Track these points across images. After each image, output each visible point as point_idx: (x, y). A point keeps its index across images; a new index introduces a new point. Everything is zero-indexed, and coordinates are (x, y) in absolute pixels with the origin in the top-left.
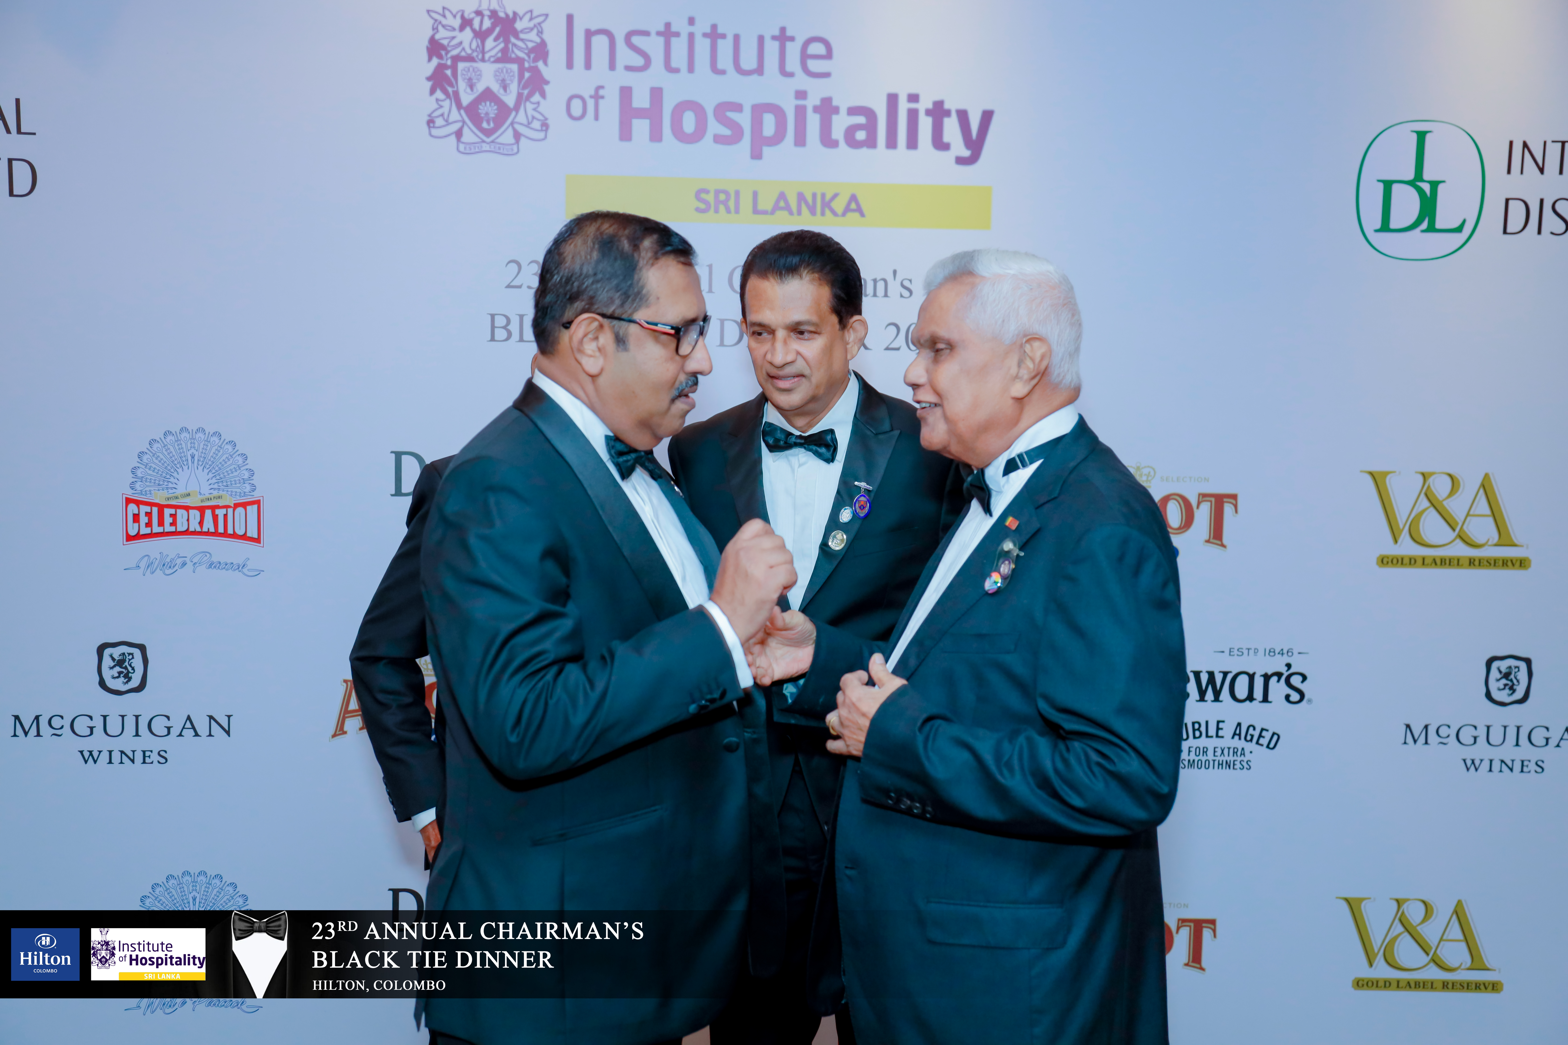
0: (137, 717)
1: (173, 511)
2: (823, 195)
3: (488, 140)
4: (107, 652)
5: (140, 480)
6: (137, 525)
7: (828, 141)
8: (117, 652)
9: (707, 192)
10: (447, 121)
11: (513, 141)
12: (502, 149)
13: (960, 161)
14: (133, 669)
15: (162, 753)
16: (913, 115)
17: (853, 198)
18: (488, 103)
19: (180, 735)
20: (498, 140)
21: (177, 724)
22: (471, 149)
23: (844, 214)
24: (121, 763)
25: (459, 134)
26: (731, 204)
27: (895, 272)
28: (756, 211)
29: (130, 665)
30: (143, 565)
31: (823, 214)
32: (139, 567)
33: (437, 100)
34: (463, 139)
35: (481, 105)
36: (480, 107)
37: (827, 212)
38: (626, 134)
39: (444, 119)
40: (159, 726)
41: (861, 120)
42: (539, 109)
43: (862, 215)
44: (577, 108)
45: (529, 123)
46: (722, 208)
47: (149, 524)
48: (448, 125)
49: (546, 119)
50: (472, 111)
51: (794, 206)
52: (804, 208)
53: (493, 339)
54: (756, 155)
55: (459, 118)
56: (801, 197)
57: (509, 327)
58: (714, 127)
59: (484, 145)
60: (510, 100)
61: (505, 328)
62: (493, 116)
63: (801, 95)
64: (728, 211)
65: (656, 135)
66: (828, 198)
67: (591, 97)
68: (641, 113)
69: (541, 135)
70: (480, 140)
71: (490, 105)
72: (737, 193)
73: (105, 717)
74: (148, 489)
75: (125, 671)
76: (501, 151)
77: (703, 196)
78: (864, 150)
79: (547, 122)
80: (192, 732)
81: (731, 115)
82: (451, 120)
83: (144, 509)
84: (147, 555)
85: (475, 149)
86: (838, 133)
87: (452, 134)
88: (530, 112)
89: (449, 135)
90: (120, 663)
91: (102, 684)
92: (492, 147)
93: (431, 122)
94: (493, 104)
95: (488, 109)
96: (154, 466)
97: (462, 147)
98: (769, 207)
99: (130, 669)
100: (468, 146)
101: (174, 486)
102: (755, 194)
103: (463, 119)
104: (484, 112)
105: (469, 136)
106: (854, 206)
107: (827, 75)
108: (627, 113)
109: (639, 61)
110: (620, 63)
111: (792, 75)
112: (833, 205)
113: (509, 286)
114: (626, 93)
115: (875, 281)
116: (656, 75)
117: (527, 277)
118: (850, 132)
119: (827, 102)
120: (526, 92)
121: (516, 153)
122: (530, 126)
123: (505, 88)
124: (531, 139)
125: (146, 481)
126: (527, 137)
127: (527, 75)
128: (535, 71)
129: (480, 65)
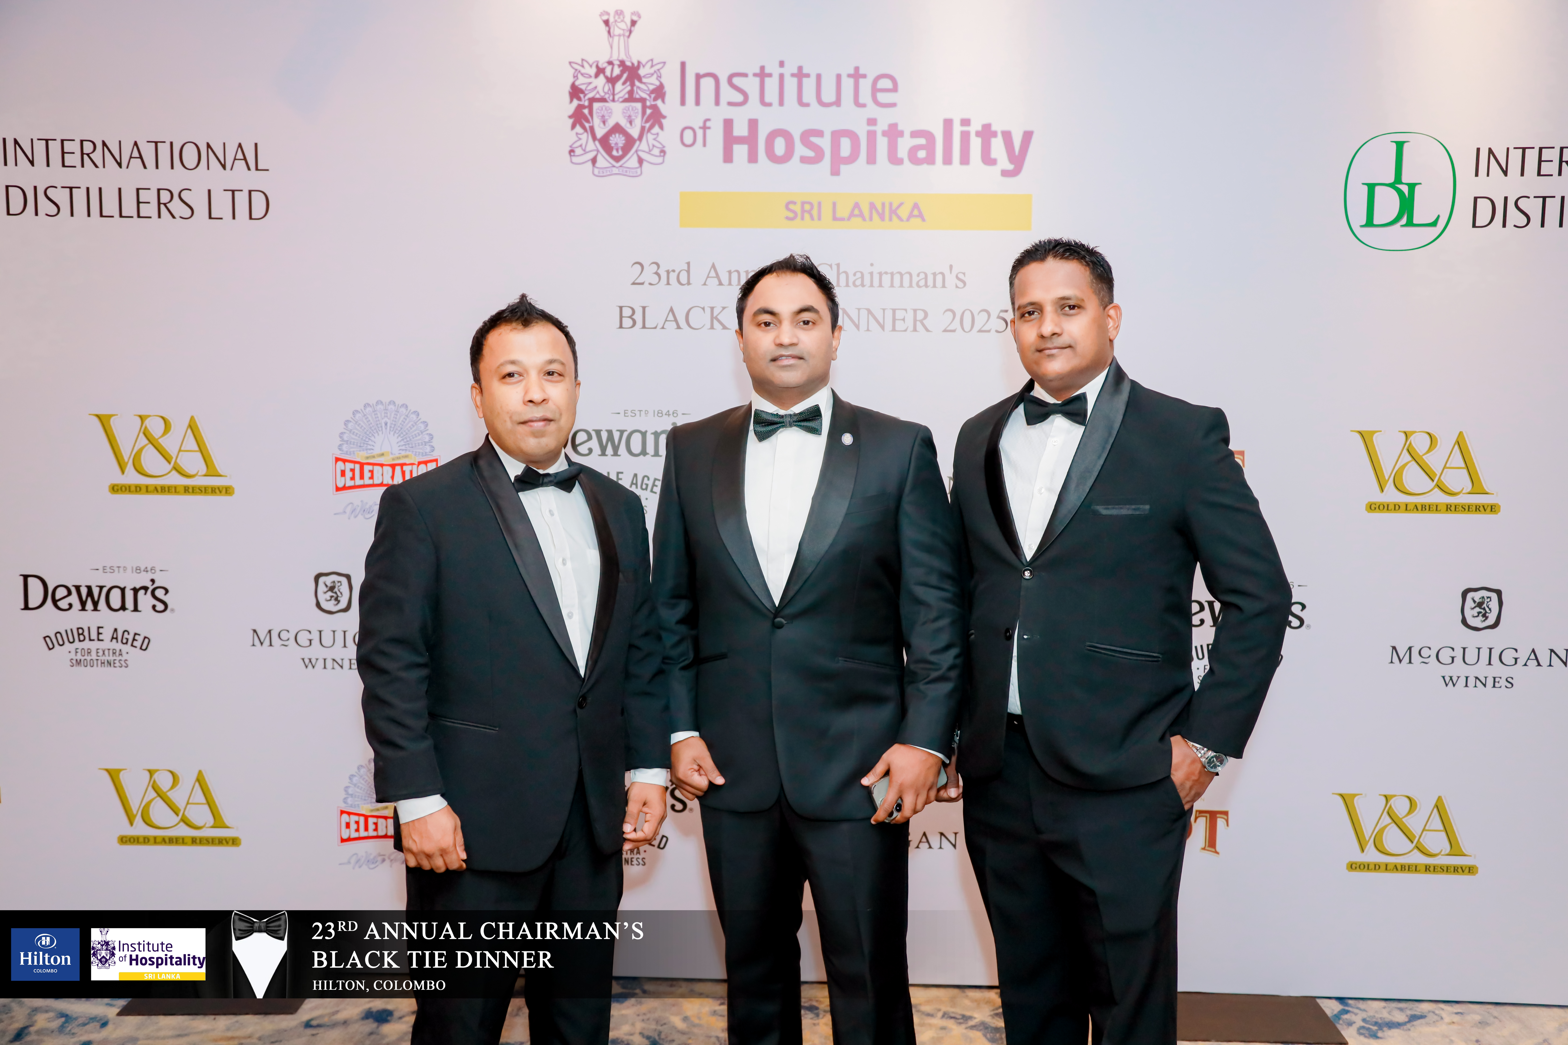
0: (345, 632)
1: (370, 467)
2: (891, 204)
3: (617, 165)
4: (322, 580)
5: (346, 443)
6: (343, 478)
7: (894, 159)
8: (329, 580)
9: (794, 203)
10: (584, 150)
11: (637, 165)
12: (628, 172)
13: (1005, 173)
14: (341, 593)
16: (965, 136)
17: (916, 206)
18: (617, 135)
20: (625, 165)
22: (603, 172)
23: (908, 220)
24: (333, 668)
25: (594, 161)
27: (951, 267)
28: (835, 218)
29: (339, 591)
30: (348, 510)
31: (891, 220)
32: (345, 512)
33: (577, 134)
34: (598, 165)
35: (612, 136)
36: (611, 138)
37: (894, 217)
38: (728, 157)
39: (582, 149)
41: (922, 141)
42: (658, 139)
43: (924, 220)
44: (688, 137)
45: (650, 151)
46: (807, 216)
47: (353, 478)
48: (585, 153)
49: (664, 147)
50: (604, 142)
51: (866, 214)
52: (875, 215)
53: (621, 327)
54: (835, 172)
55: (595, 148)
56: (872, 206)
57: (633, 317)
58: (800, 150)
59: (614, 169)
60: (635, 132)
61: (630, 317)
62: (622, 145)
63: (872, 122)
64: (812, 218)
65: (753, 158)
66: (894, 207)
67: (700, 128)
68: (740, 140)
69: (660, 160)
70: (610, 165)
71: (619, 137)
72: (820, 204)
73: (320, 632)
74: (352, 450)
75: (335, 596)
76: (628, 174)
77: (791, 206)
78: (925, 167)
79: (664, 149)
81: (814, 139)
82: (587, 150)
83: (349, 466)
84: (352, 503)
85: (607, 172)
86: (903, 151)
87: (589, 161)
88: (651, 142)
89: (586, 162)
90: (332, 589)
91: (318, 605)
92: (621, 170)
93: (572, 151)
94: (621, 136)
95: (617, 140)
96: (356, 431)
97: (596, 171)
98: (846, 215)
99: (339, 594)
100: (601, 170)
101: (372, 447)
102: (834, 204)
103: (598, 149)
104: (614, 143)
105: (602, 161)
106: (917, 212)
107: (894, 105)
108: (730, 140)
109: (739, 98)
110: (723, 100)
111: (864, 106)
112: (899, 212)
113: (634, 284)
114: (728, 124)
115: (934, 274)
116: (753, 109)
117: (649, 276)
118: (913, 151)
119: (893, 127)
120: (648, 125)
121: (640, 175)
122: (652, 152)
123: (631, 123)
124: (651, 163)
125: (350, 443)
126: (648, 162)
127: (649, 111)
128: (655, 108)
129: (610, 105)
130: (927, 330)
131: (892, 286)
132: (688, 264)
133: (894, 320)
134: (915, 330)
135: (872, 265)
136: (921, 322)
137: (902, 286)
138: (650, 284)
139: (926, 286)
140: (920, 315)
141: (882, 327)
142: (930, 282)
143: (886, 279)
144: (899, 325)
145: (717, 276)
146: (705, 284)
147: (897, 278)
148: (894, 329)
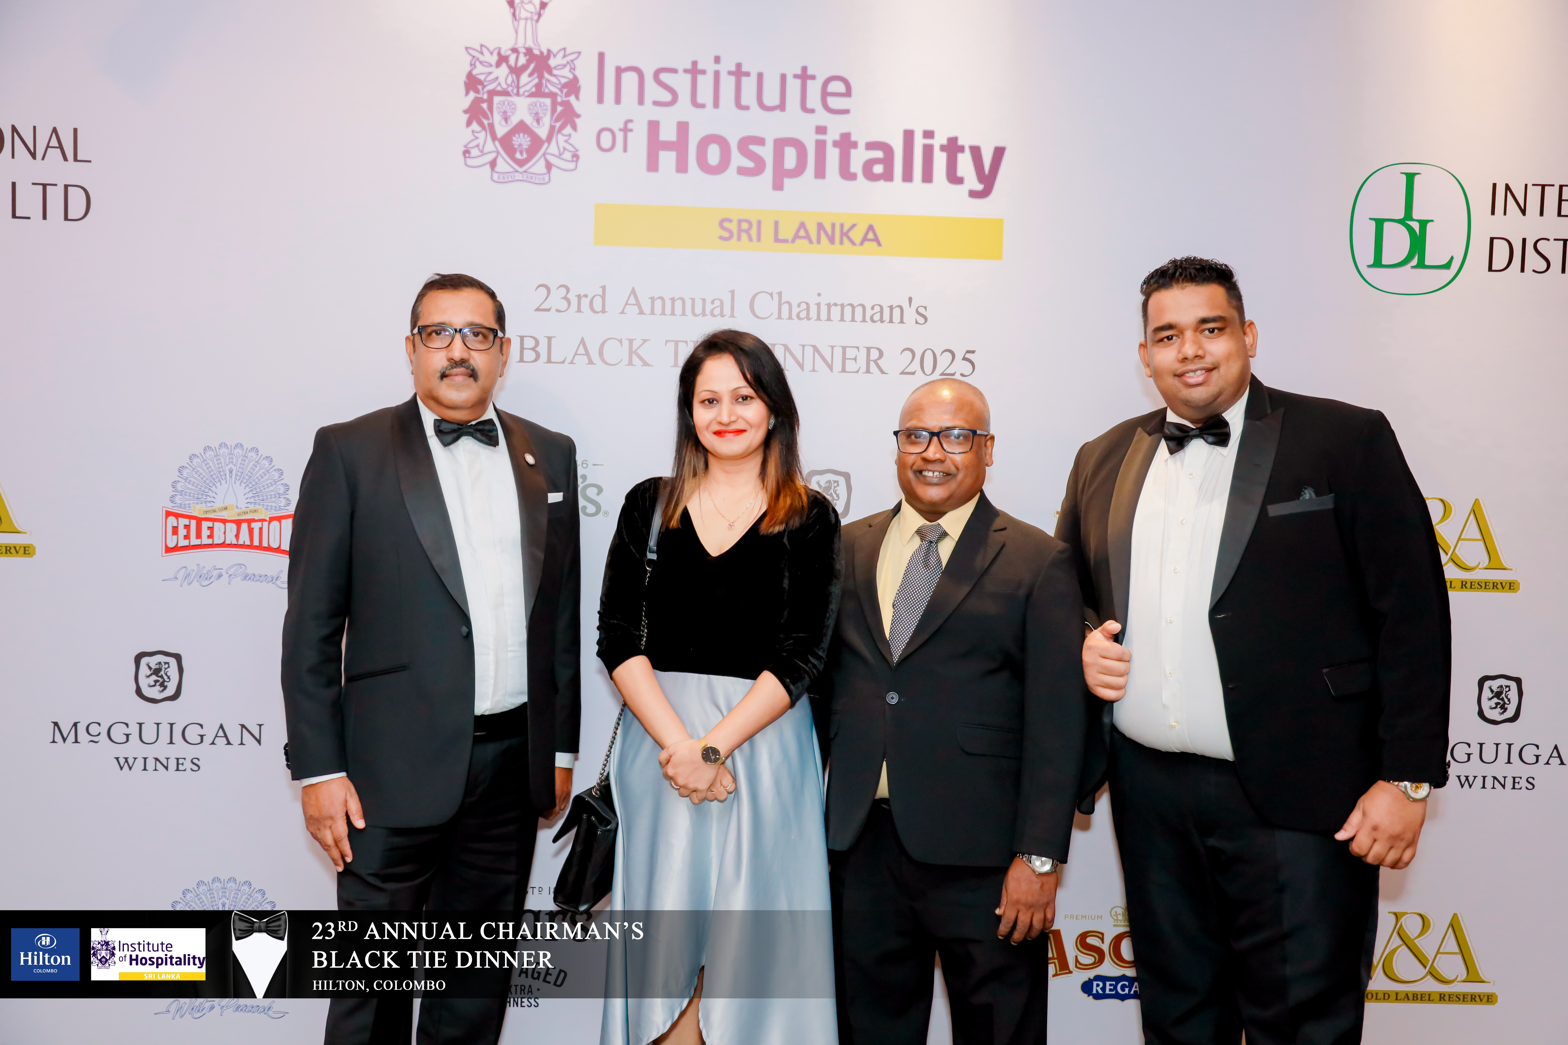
0: (171, 725)
1: (210, 524)
2: (842, 225)
3: (521, 169)
4: (144, 661)
5: (180, 494)
6: (176, 536)
7: (847, 174)
8: (153, 661)
9: (730, 221)
10: (482, 152)
11: (544, 171)
12: (534, 178)
13: (973, 194)
14: (169, 678)
15: (195, 761)
16: (928, 151)
17: (871, 228)
18: (521, 135)
19: (213, 743)
20: (531, 170)
21: (210, 732)
22: (504, 178)
23: (862, 243)
24: (156, 770)
25: (493, 164)
26: (754, 232)
27: (910, 299)
28: (777, 240)
29: (166, 674)
30: (181, 576)
31: (841, 243)
32: (176, 578)
33: (473, 132)
34: (497, 169)
35: (515, 136)
36: (514, 138)
37: (845, 240)
38: (653, 165)
39: (479, 149)
40: (193, 734)
41: (879, 154)
42: (571, 141)
43: (879, 244)
44: (606, 140)
45: (560, 155)
46: (744, 236)
47: (187, 537)
48: (482, 155)
49: (577, 150)
50: (506, 142)
51: (813, 235)
52: (823, 237)
53: (522, 360)
54: (778, 186)
55: (494, 149)
56: (820, 226)
57: (537, 349)
58: (738, 160)
59: (517, 174)
60: (542, 132)
61: (533, 349)
62: (527, 147)
63: (821, 130)
64: (751, 239)
65: (682, 167)
66: (846, 229)
67: (620, 130)
68: (668, 146)
69: (572, 166)
70: (513, 170)
71: (523, 137)
72: (759, 223)
73: (140, 724)
74: (187, 502)
75: (161, 680)
76: (533, 180)
77: (726, 224)
78: (882, 183)
79: (578, 153)
80: (224, 740)
81: (754, 148)
82: (486, 150)
83: (183, 522)
84: (185, 567)
85: (508, 178)
86: (856, 166)
87: (486, 164)
88: (562, 144)
89: (483, 165)
90: (157, 672)
91: (139, 692)
92: (525, 176)
93: (466, 153)
94: (526, 136)
95: (522, 141)
96: (193, 480)
97: (495, 176)
98: (790, 237)
99: (166, 678)
100: (501, 176)
101: (212, 499)
102: (776, 223)
103: (498, 150)
104: (518, 144)
105: (503, 165)
106: (871, 235)
107: (846, 112)
108: (655, 145)
109: (667, 97)
110: (648, 99)
111: (812, 111)
112: (851, 234)
113: (538, 310)
114: (654, 127)
115: (891, 308)
116: (683, 110)
117: (556, 300)
118: (868, 166)
119: (846, 137)
120: (558, 125)
121: (548, 183)
122: (561, 157)
123: (538, 121)
124: (562, 169)
125: (185, 495)
126: (558, 168)
127: (559, 109)
128: (567, 105)
129: (515, 99)
130: (883, 372)
131: (842, 319)
132: (604, 288)
133: (844, 359)
134: (868, 371)
135: (819, 295)
136: (875, 362)
137: (853, 320)
138: (558, 311)
139: (882, 321)
140: (874, 354)
141: (831, 367)
142: (886, 317)
143: (836, 312)
144: (850, 366)
145: (638, 304)
146: (623, 312)
147: (848, 311)
148: (843, 370)
